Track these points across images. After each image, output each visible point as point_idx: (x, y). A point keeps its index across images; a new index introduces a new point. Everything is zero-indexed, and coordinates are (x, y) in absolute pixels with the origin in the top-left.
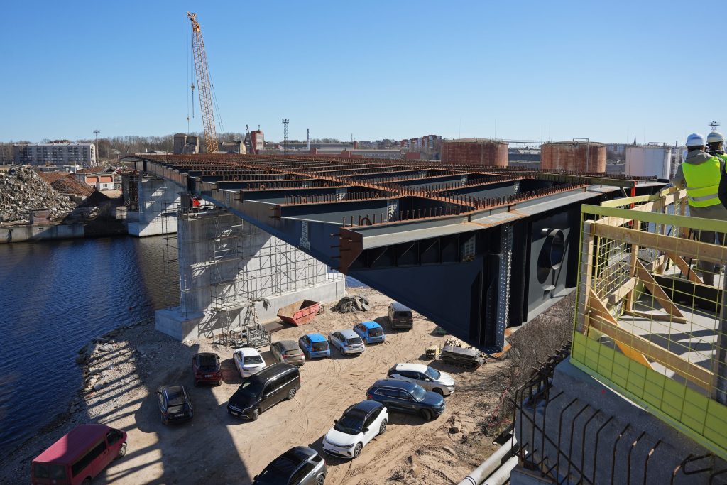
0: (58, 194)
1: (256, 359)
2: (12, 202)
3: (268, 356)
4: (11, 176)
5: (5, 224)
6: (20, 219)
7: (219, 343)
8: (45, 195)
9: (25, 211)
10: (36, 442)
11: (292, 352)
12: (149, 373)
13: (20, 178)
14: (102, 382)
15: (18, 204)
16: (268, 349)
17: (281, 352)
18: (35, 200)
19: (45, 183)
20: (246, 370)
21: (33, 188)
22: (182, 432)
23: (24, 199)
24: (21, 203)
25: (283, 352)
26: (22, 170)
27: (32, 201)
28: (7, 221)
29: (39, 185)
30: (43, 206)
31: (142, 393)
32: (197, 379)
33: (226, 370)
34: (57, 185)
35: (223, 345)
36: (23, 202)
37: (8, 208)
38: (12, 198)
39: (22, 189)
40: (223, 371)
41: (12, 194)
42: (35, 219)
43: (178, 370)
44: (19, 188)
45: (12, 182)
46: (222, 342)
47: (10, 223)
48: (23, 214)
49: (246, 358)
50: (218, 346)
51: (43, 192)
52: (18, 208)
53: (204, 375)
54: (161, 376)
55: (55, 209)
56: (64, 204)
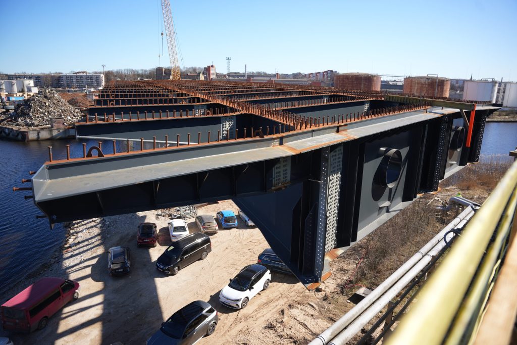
0: (72, 108)
1: (182, 229)
2: (41, 113)
3: (192, 226)
4: (39, 96)
5: (36, 127)
6: (46, 124)
7: (161, 215)
8: (63, 108)
9: (49, 119)
10: (23, 285)
11: (208, 224)
12: (108, 236)
13: (46, 97)
14: (77, 241)
15: (45, 115)
16: (194, 220)
17: (201, 223)
18: (55, 111)
19: (63, 100)
20: (174, 236)
21: (54, 104)
22: (122, 282)
23: (48, 111)
24: (46, 114)
25: (203, 224)
26: (47, 91)
27: (54, 112)
28: (37, 126)
29: (58, 102)
30: (61, 116)
31: (100, 251)
32: (138, 243)
33: (162, 236)
34: (72, 102)
35: (163, 216)
36: (48, 113)
37: (38, 117)
38: (41, 110)
39: (47, 104)
40: (160, 235)
41: (40, 108)
42: (54, 124)
43: (128, 234)
44: (45, 103)
45: (41, 99)
46: (163, 214)
47: (39, 127)
48: (48, 121)
49: (175, 228)
50: (159, 217)
51: (62, 106)
52: (45, 117)
53: (144, 239)
54: (116, 239)
55: (69, 118)
56: (76, 114)
